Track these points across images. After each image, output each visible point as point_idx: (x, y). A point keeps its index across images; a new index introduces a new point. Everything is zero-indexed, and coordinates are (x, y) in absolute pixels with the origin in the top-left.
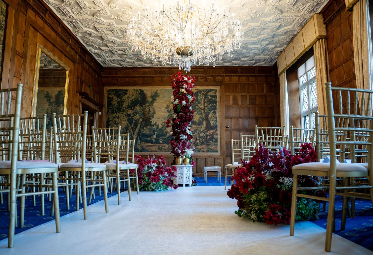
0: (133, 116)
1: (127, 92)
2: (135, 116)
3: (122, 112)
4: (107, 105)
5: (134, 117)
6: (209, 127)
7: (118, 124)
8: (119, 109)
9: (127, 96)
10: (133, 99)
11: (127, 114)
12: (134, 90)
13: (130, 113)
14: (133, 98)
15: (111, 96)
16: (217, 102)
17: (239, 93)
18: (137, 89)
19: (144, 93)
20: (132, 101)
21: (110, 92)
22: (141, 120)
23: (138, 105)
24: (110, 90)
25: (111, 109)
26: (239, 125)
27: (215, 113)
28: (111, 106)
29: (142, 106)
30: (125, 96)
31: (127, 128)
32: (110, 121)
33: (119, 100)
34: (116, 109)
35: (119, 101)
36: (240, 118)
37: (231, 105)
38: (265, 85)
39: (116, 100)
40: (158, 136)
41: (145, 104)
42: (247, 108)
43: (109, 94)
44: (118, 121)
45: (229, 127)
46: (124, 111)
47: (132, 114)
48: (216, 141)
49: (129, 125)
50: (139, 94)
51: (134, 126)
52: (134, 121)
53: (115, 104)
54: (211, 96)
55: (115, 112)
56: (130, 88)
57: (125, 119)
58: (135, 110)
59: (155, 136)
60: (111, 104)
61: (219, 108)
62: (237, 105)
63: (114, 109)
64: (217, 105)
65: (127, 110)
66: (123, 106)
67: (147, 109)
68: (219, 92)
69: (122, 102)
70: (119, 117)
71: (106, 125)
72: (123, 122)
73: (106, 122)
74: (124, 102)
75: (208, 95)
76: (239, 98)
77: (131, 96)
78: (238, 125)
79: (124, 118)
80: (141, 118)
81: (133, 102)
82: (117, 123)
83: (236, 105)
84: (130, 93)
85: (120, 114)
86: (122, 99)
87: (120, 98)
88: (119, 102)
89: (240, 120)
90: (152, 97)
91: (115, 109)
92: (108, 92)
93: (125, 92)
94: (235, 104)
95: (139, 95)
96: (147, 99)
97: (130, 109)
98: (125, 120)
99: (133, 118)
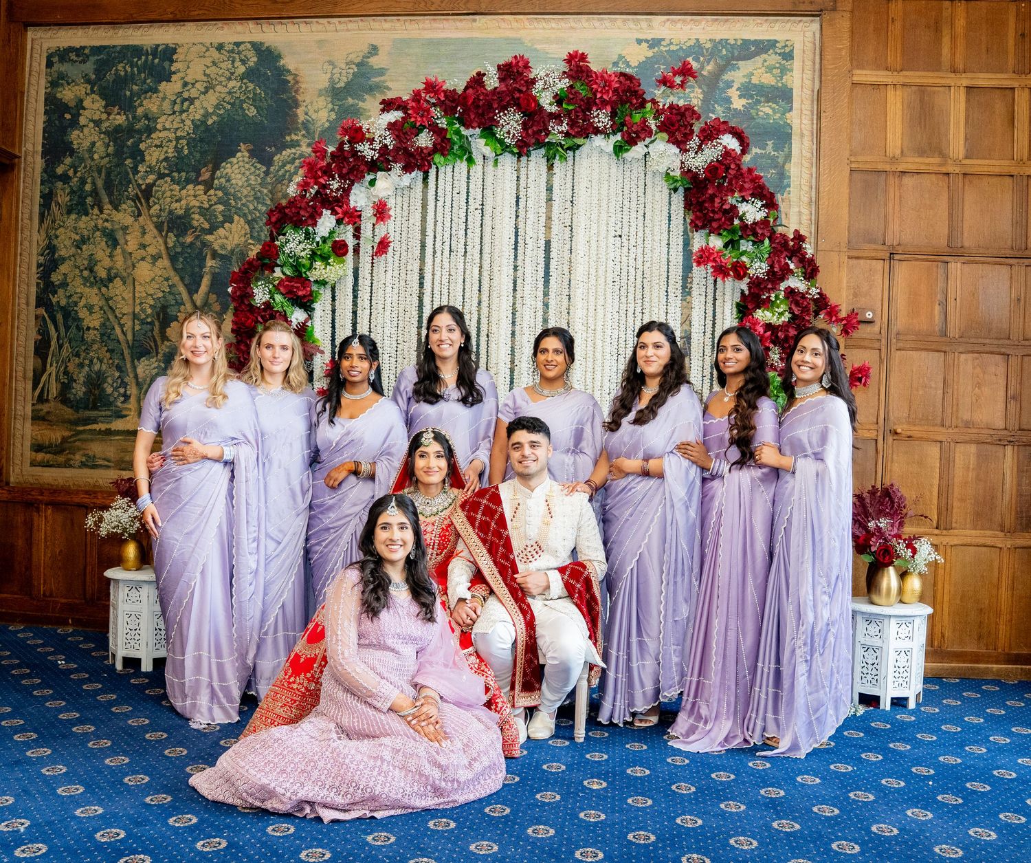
0: (206, 226)
1: (172, 61)
2: (221, 231)
3: (136, 199)
4: (44, 154)
5: (210, 238)
7: (110, 280)
9: (169, 89)
10: (207, 115)
11: (171, 212)
12: (220, 47)
13: (188, 209)
14: (210, 101)
15: (67, 94)
16: (789, 136)
17: (954, 70)
18: (238, 44)
19: (281, 72)
20: (199, 125)
21: (64, 68)
23: (243, 155)
24: (64, 55)
25: (65, 178)
26: (945, 305)
28: (68, 160)
29: (267, 161)
30: (156, 91)
31: (164, 308)
32: (63, 260)
33: (120, 119)
34: (100, 183)
35: (118, 129)
36: (955, 251)
37: (894, 160)
39: (97, 123)
41: (285, 146)
42: (1008, 180)
43: (54, 84)
44: (107, 262)
45: (869, 315)
46: (148, 193)
47: (203, 212)
49: (182, 289)
50: (250, 75)
51: (213, 297)
52: (210, 263)
53: (93, 144)
54: (746, 91)
55: (89, 200)
57: (152, 250)
58: (220, 189)
60: (69, 150)
61: (806, 176)
62: (937, 160)
63: (83, 181)
64: (788, 157)
65: (166, 188)
66: (143, 160)
68: (809, 63)
69: (139, 132)
70: (119, 235)
71: (34, 290)
72: (144, 271)
73: (34, 269)
74: (150, 130)
75: (729, 85)
76: (955, 109)
77: (194, 93)
78: (937, 309)
79: (148, 238)
80: (259, 240)
81: (208, 129)
82: (103, 274)
83: (932, 162)
84: (191, 68)
85: (124, 217)
86: (140, 111)
87: (128, 106)
88: (116, 134)
89: (955, 267)
90: (336, 93)
91: (94, 183)
92: (49, 64)
93: (162, 63)
94: (922, 153)
95: (251, 86)
96: (300, 112)
97: (188, 181)
98: (155, 258)
99: (205, 245)
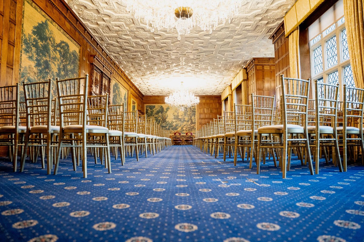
2: (159, 118)
4: (146, 112)
6: (192, 123)
8: (151, 115)
9: (155, 108)
11: (155, 117)
12: (158, 106)
13: (157, 117)
14: (158, 109)
15: (147, 109)
17: (205, 107)
18: (160, 106)
19: (163, 107)
20: (157, 111)
22: (161, 120)
23: (160, 113)
24: (147, 106)
25: (148, 114)
27: (194, 116)
36: (206, 119)
37: (202, 113)
38: (217, 104)
40: (169, 127)
41: (163, 112)
42: (209, 114)
45: (201, 123)
48: (195, 129)
51: (159, 122)
52: (158, 120)
53: (150, 112)
56: (156, 105)
58: (159, 115)
59: (168, 127)
60: (148, 112)
62: (204, 113)
64: (196, 113)
65: (155, 115)
66: (153, 113)
67: (164, 115)
68: (197, 107)
74: (154, 111)
76: (206, 110)
84: (156, 107)
85: (152, 117)
87: (152, 109)
90: (166, 109)
93: (154, 107)
95: (161, 108)
96: (164, 110)
